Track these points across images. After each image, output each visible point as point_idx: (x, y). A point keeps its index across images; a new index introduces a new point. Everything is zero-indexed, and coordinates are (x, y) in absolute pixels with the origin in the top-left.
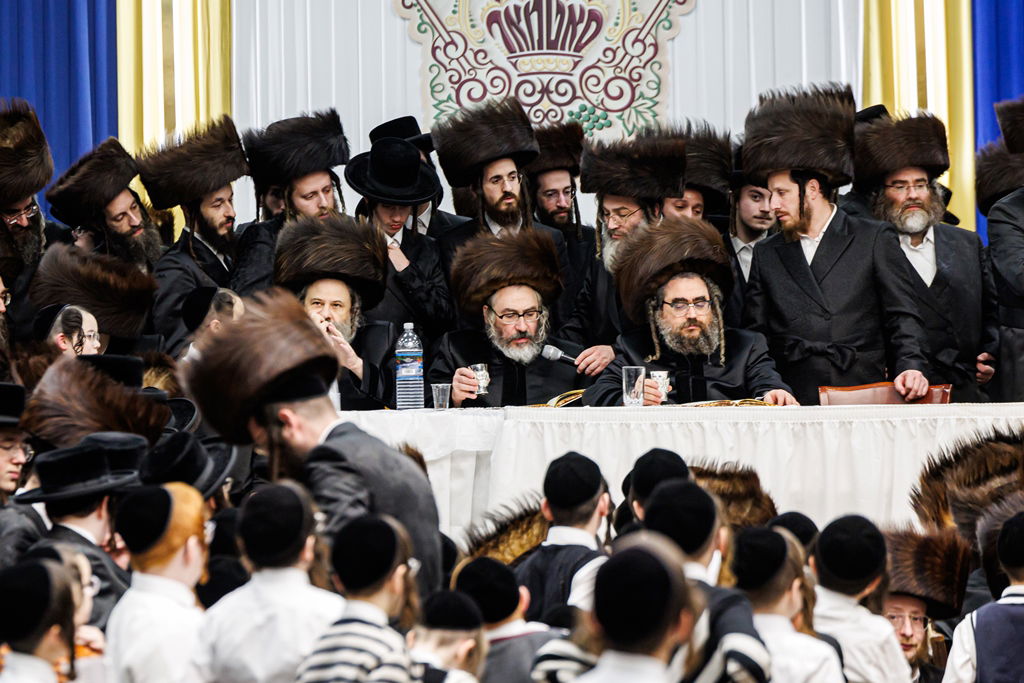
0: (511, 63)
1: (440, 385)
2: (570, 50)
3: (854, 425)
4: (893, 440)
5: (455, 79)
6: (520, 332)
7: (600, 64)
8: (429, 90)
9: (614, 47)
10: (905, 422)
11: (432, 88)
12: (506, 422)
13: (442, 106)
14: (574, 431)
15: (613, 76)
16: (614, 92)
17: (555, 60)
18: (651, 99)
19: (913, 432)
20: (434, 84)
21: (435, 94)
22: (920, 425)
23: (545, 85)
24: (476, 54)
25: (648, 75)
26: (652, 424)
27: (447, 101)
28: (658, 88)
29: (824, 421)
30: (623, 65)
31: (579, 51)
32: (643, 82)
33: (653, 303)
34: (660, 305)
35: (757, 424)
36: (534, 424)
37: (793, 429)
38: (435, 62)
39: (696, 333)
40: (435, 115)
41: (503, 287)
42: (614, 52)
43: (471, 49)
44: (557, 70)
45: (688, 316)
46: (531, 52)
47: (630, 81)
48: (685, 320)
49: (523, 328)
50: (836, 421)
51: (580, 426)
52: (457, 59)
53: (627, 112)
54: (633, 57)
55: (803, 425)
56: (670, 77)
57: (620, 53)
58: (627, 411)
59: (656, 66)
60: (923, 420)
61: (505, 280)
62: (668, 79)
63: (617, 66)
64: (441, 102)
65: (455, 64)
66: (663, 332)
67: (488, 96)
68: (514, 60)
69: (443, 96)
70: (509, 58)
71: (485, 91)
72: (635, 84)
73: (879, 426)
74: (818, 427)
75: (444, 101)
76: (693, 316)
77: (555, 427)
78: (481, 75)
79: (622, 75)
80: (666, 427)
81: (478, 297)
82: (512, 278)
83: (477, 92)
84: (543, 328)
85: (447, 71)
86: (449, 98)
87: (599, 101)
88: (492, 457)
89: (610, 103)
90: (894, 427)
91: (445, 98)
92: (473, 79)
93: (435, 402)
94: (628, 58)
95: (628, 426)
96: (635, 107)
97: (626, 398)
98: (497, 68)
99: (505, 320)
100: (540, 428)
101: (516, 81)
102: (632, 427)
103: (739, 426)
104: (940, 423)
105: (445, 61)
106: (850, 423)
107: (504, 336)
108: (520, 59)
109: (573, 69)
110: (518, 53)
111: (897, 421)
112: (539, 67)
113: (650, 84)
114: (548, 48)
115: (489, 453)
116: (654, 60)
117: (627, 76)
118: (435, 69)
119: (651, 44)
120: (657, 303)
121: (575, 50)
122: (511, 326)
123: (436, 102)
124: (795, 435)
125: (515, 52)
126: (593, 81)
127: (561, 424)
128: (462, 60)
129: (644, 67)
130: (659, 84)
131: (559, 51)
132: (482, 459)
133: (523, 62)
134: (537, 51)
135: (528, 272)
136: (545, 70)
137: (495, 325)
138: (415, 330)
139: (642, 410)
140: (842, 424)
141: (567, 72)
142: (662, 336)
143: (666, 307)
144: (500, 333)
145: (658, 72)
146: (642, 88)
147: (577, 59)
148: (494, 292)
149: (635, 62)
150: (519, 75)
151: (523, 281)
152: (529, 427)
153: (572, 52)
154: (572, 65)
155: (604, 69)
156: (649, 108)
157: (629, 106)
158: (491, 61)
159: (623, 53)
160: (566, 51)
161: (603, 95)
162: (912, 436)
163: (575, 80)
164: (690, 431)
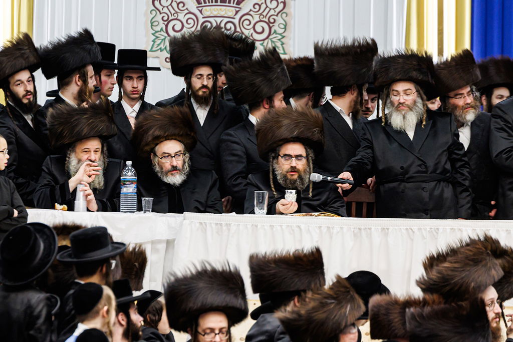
0: (199, 10)
1: (147, 198)
2: (233, 3)
3: (390, 230)
4: (412, 240)
5: (165, 18)
6: (173, 167)
7: (251, 13)
8: (150, 24)
9: (260, 3)
10: (420, 229)
11: (152, 23)
12: (185, 222)
13: (157, 35)
14: (224, 228)
15: (259, 20)
16: (259, 29)
17: (225, 10)
18: (280, 34)
19: (425, 236)
20: (152, 21)
21: (154, 27)
22: (429, 231)
23: (218, 24)
24: (178, 4)
25: (279, 20)
26: (271, 226)
27: (160, 31)
28: (285, 28)
29: (372, 227)
30: (265, 14)
31: (239, 5)
32: (276, 24)
33: (273, 155)
34: (277, 157)
35: (333, 228)
36: (201, 223)
37: (353, 231)
38: (154, 8)
39: (296, 176)
40: (152, 39)
41: (162, 141)
42: (260, 6)
43: (175, 1)
44: (226, 15)
45: (291, 165)
46: (211, 4)
47: (268, 23)
48: (289, 167)
49: (175, 164)
50: (380, 228)
51: (228, 225)
52: (167, 7)
53: (266, 41)
54: (270, 9)
55: (360, 229)
56: (292, 22)
57: (263, 6)
58: (256, 217)
59: (284, 15)
60: (431, 228)
61: (163, 137)
62: (291, 23)
63: (261, 14)
64: (156, 32)
65: (166, 10)
66: (277, 173)
67: (185, 29)
68: (200, 9)
69: (158, 29)
70: (197, 7)
71: (183, 26)
72: (271, 25)
73: (404, 231)
74: (369, 231)
75: (158, 32)
76: (294, 164)
77: (214, 226)
78: (181, 16)
79: (264, 19)
80: (279, 228)
81: (147, 148)
82: (168, 135)
83: (178, 28)
84: (187, 164)
85: (161, 13)
86: (162, 29)
87: (250, 35)
88: (176, 242)
89: (256, 36)
90: (414, 232)
91: (159, 30)
92: (176, 19)
93: (143, 208)
94: (268, 9)
95: (256, 226)
96: (271, 39)
97: (256, 210)
98: (190, 13)
99: (163, 160)
100: (204, 226)
101: (201, 20)
102: (259, 227)
103: (322, 228)
104: (441, 230)
105: (160, 8)
106: (388, 229)
107: (164, 170)
108: (204, 8)
109: (235, 15)
110: (203, 5)
111: (415, 229)
112: (215, 13)
113: (281, 25)
114: (221, 2)
115: (174, 240)
116: (284, 11)
117: (267, 20)
118: (154, 13)
119: (282, 2)
120: (275, 155)
121: (236, 4)
122: (167, 164)
123: (154, 32)
124: (355, 235)
125: (201, 4)
126: (247, 22)
127: (217, 224)
128: (170, 7)
129: (277, 15)
130: (285, 26)
131: (227, 4)
132: (169, 243)
133: (206, 10)
134: (214, 4)
135: (177, 131)
136: (219, 15)
137: (158, 164)
138: (133, 166)
139: (265, 217)
140: (383, 229)
141: (232, 16)
142: (276, 175)
143: (280, 157)
144: (162, 168)
145: (285, 18)
146: (275, 27)
147: (237, 9)
148: (157, 144)
149: (272, 12)
150: (203, 18)
151: (174, 137)
152: (198, 225)
153: (235, 5)
154: (235, 13)
155: (253, 15)
156: (279, 40)
157: (267, 38)
158: (187, 9)
159: (265, 6)
160: (232, 5)
161: (252, 31)
162: (424, 238)
163: (236, 21)
164: (293, 230)
